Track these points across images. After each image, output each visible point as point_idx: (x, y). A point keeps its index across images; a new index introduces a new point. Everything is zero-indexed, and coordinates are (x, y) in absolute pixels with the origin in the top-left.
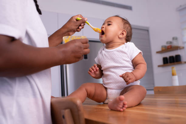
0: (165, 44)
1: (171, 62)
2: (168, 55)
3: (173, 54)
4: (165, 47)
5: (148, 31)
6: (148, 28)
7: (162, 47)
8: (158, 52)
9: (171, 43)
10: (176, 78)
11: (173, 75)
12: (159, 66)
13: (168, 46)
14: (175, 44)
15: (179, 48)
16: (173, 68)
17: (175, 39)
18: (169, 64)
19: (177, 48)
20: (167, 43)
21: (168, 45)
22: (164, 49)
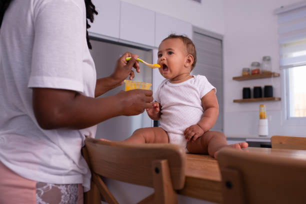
0: (248, 66)
1: (255, 97)
2: (252, 84)
3: (262, 83)
4: (249, 70)
5: (221, 41)
6: (222, 36)
7: (244, 70)
8: (235, 79)
9: (259, 65)
10: (265, 122)
11: (261, 117)
12: (235, 101)
13: (255, 70)
14: (266, 67)
15: (272, 76)
16: (261, 106)
17: (266, 59)
18: (252, 99)
19: (269, 75)
20: (253, 65)
21: (255, 68)
22: (247, 74)
